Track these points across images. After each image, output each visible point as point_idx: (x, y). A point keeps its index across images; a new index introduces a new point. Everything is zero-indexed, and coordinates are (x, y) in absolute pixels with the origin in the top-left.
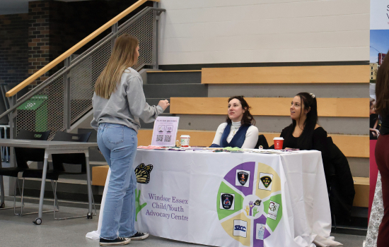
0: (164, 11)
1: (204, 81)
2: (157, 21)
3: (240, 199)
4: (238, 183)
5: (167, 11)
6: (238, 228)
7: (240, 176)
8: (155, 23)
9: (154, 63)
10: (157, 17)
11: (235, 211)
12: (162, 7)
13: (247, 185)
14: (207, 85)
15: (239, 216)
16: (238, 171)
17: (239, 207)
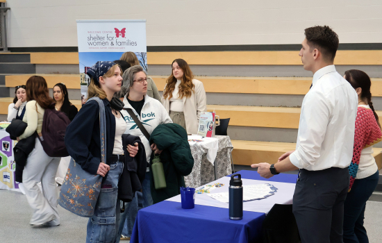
0: (9, 9)
1: (32, 62)
2: (5, 16)
3: (6, 159)
4: (3, 149)
5: (12, 9)
6: (6, 177)
7: (4, 145)
8: (3, 18)
9: (4, 46)
10: (4, 14)
11: (3, 166)
12: (8, 7)
13: (8, 150)
14: (35, 65)
15: (6, 169)
16: (3, 142)
17: (5, 164)
